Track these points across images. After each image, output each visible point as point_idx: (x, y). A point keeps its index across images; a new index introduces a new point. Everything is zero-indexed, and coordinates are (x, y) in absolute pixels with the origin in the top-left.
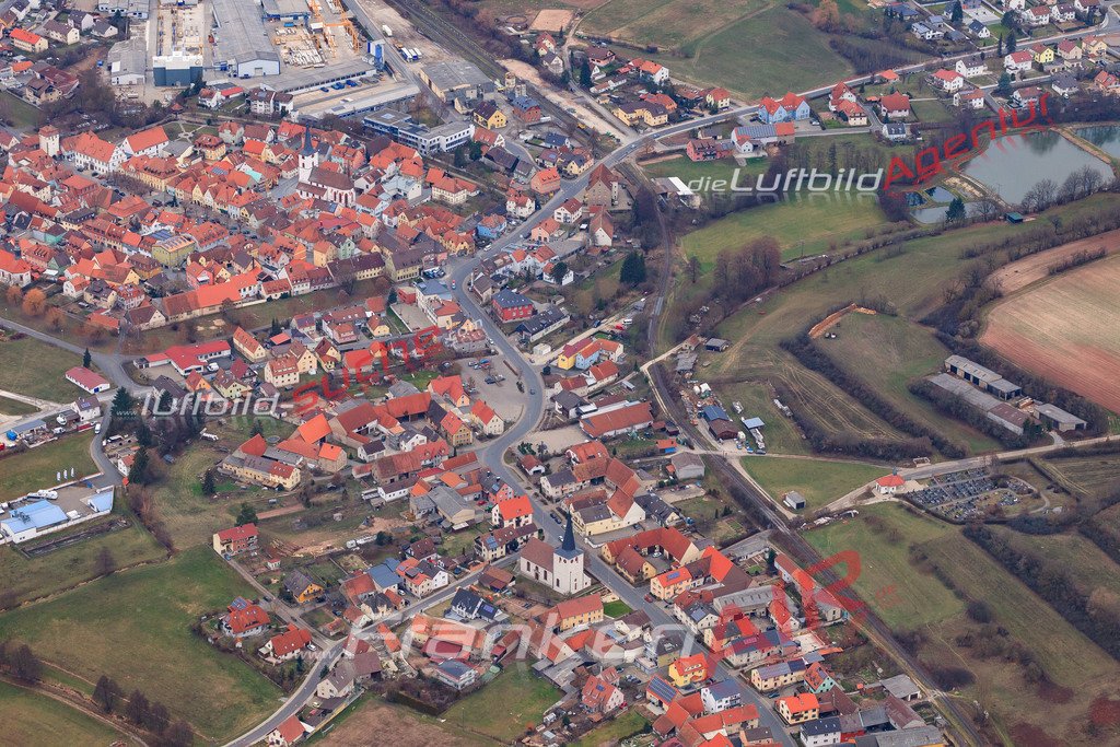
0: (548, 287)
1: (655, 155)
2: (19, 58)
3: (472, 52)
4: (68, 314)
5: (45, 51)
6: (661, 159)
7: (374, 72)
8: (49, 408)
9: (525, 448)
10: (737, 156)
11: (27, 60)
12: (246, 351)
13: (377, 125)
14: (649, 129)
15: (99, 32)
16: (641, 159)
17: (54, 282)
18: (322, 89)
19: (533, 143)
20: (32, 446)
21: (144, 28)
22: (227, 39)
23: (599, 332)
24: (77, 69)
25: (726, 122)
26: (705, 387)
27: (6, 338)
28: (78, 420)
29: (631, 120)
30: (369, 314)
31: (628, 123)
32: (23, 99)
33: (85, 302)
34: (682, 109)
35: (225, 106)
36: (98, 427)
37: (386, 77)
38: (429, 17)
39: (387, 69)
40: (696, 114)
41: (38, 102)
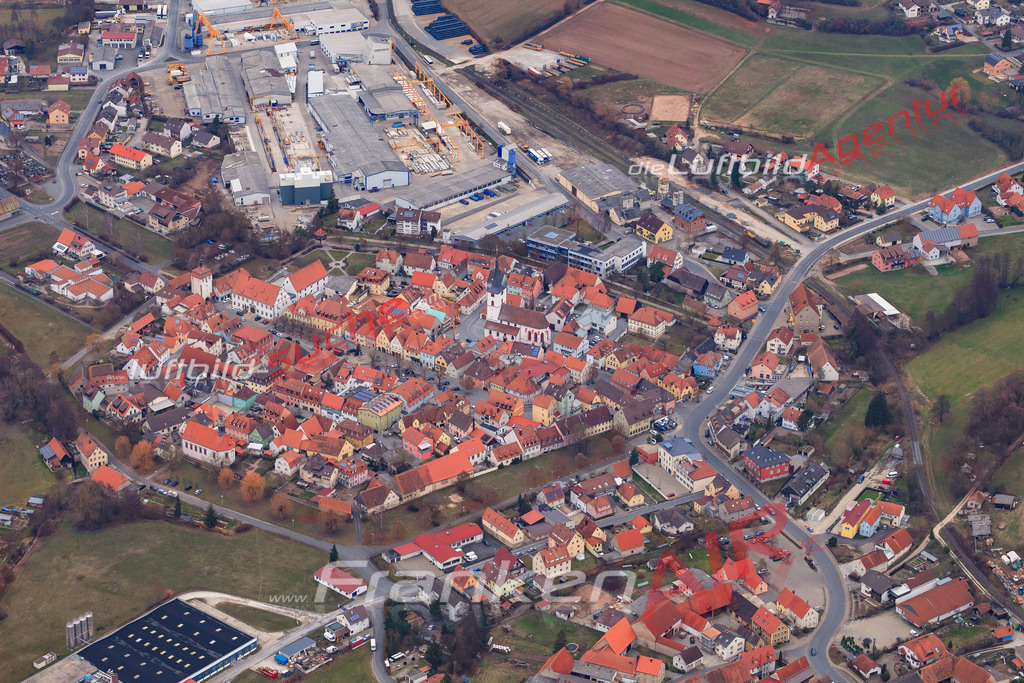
0: (790, 434)
1: (840, 267)
2: (126, 177)
3: (601, 149)
4: (289, 497)
5: (150, 167)
6: (848, 271)
7: (509, 178)
8: (311, 620)
9: (847, 642)
10: (926, 264)
11: (136, 180)
12: (501, 534)
13: (542, 245)
14: (823, 236)
15: (200, 142)
16: (828, 272)
17: (260, 456)
18: (462, 201)
19: (709, 256)
20: (308, 672)
21: (245, 136)
22: (343, 146)
23: (867, 489)
24: (191, 187)
25: (898, 223)
26: (1013, 556)
27: (231, 532)
28: (347, 635)
29: (801, 226)
30: (619, 481)
31: (799, 230)
32: (147, 227)
33: (302, 480)
34: (847, 209)
35: (366, 225)
36: (373, 642)
37: (522, 183)
38: (541, 110)
39: (519, 173)
40: (864, 215)
41: (165, 230)
